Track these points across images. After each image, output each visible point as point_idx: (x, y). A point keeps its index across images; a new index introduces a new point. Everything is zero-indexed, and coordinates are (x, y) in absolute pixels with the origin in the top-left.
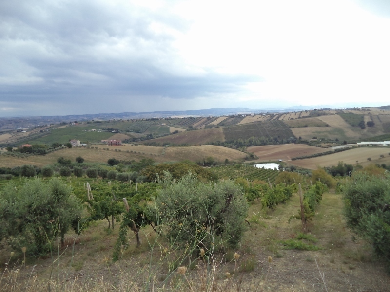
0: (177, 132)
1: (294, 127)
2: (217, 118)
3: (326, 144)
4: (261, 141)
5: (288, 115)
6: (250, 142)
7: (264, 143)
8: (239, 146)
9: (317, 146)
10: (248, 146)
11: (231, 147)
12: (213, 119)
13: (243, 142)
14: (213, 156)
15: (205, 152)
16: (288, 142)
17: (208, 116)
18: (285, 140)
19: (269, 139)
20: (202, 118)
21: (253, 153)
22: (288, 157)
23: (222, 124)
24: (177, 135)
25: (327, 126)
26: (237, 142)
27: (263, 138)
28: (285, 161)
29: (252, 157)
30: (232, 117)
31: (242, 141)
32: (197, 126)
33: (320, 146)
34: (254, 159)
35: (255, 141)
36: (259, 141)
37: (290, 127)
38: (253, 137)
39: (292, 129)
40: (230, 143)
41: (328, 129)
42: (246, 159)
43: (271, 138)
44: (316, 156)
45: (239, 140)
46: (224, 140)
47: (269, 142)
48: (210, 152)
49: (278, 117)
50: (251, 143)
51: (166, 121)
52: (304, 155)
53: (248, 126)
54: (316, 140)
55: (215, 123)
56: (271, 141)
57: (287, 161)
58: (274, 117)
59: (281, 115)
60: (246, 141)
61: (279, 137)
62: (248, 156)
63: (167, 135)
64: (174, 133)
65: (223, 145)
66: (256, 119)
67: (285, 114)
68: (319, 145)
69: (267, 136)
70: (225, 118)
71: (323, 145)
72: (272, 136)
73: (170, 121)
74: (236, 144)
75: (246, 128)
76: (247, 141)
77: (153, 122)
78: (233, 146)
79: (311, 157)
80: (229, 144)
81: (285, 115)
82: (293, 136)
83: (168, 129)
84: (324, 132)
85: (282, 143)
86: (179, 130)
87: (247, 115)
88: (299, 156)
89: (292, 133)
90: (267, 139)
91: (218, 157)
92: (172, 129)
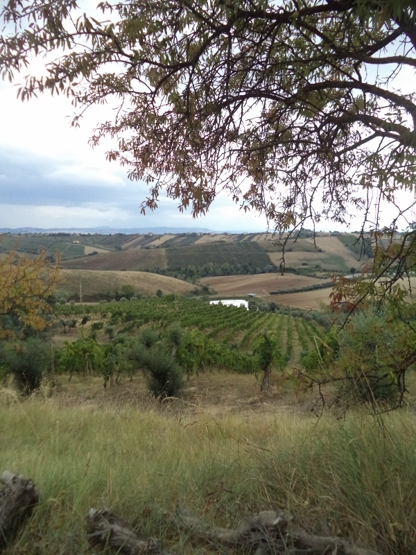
0: (95, 253)
1: (272, 251)
2: (159, 237)
3: (323, 273)
4: (223, 270)
5: (264, 236)
6: (205, 270)
7: (226, 273)
8: (189, 275)
9: (309, 276)
10: (203, 276)
11: (176, 277)
12: (154, 238)
13: (195, 270)
14: (137, 285)
15: (125, 278)
16: (263, 272)
17: (147, 234)
18: (258, 269)
19: (235, 267)
20: (137, 235)
21: (208, 285)
22: (264, 291)
23: (166, 245)
24: (94, 257)
25: (320, 251)
26: (186, 270)
27: (226, 265)
28: (259, 297)
29: (206, 289)
30: (183, 235)
31: (193, 268)
32: (129, 247)
33: (314, 276)
34: (209, 294)
35: (214, 270)
36: (220, 269)
37: (266, 251)
38: (211, 264)
39: (269, 254)
40: (175, 270)
41: (321, 255)
42: (196, 293)
43: (239, 265)
44: (310, 289)
45: (190, 266)
46: (166, 267)
47: (235, 271)
48: (134, 279)
49: (250, 238)
50: (207, 272)
51: (81, 238)
52: (291, 288)
53: (205, 247)
54: (307, 267)
55: (157, 243)
56: (238, 269)
57: (263, 296)
58: (243, 237)
59: (253, 235)
60: (199, 268)
61: (250, 264)
62: (200, 288)
63: (80, 257)
64: (90, 255)
65: (163, 273)
66: (217, 239)
67: (258, 234)
68: (312, 274)
69: (232, 262)
70: (172, 237)
71: (318, 274)
72: (240, 263)
73: (88, 239)
74: (184, 273)
75: (201, 249)
76: (201, 269)
77: (60, 238)
78: (179, 275)
79: (301, 291)
80: (173, 273)
81: (259, 236)
82: (272, 264)
83: (82, 250)
84: (317, 260)
85: (255, 272)
86: (99, 251)
87: (204, 234)
88: (282, 290)
89: (269, 259)
90: (233, 266)
91: (145, 288)
92: (88, 250)
